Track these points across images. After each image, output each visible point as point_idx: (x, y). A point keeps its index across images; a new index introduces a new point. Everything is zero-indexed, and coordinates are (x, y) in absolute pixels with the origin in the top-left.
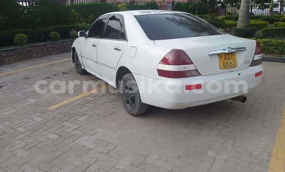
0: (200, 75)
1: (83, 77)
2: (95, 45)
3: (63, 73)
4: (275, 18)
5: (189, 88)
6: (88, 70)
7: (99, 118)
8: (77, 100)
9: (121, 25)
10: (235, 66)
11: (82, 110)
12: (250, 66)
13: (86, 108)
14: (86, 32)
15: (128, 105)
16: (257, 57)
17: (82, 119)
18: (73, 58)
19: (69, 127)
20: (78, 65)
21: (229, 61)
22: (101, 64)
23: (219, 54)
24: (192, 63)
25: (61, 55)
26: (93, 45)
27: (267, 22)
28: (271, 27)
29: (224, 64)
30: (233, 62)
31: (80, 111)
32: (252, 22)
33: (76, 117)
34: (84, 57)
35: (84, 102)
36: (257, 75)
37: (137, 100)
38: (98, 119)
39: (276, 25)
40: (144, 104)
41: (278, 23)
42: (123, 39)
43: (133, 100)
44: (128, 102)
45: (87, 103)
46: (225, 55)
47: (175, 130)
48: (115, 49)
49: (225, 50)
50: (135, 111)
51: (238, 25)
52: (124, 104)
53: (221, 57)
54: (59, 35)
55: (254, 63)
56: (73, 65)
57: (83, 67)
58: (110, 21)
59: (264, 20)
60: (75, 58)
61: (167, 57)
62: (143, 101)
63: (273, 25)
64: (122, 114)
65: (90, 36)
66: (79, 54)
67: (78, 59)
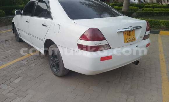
0: (111, 48)
1: (20, 44)
2: (27, 21)
3: (6, 41)
4: (142, 6)
5: (103, 59)
6: (24, 40)
7: (31, 80)
8: (14, 64)
9: (47, 7)
10: (134, 40)
11: (17, 73)
12: (143, 40)
13: (21, 71)
14: (22, 11)
15: (54, 68)
16: (148, 33)
17: (17, 81)
18: (13, 30)
19: (5, 90)
20: (17, 35)
21: (130, 36)
22: (33, 36)
23: (123, 32)
24: (105, 39)
25: (6, 27)
26: (26, 21)
27: (138, 8)
28: (140, 10)
29: (127, 39)
30: (132, 37)
31: (15, 73)
32: (131, 7)
33: (12, 80)
34: (20, 30)
35: (20, 66)
36: (148, 45)
37: (61, 65)
38: (29, 80)
39: (143, 10)
40: (67, 69)
41: (144, 8)
42: (49, 17)
43: (58, 65)
44: (53, 66)
45: (22, 66)
46: (128, 32)
47: (90, 88)
48: (43, 25)
49: (128, 28)
50: (60, 74)
51: (123, 9)
52: (51, 67)
53: (125, 34)
54: (4, 13)
55: (146, 37)
56: (13, 35)
57: (20, 37)
58: (39, 3)
59: (136, 6)
60: (14, 30)
61: (85, 34)
62: (66, 67)
63: (141, 10)
64: (50, 75)
65: (24, 14)
66: (17, 28)
67: (16, 31)
